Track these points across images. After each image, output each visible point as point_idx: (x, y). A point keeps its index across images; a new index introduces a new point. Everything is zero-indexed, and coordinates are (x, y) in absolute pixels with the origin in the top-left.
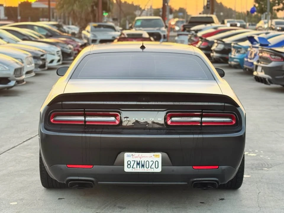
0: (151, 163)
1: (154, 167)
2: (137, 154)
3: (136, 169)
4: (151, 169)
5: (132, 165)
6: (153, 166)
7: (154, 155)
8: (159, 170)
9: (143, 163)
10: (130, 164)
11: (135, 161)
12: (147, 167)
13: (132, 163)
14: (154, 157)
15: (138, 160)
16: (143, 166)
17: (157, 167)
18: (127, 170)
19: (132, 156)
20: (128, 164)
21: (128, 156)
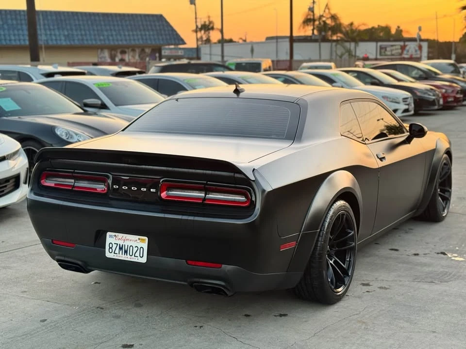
0: (135, 249)
1: (139, 256)
2: (120, 235)
3: (118, 255)
4: (135, 258)
5: (114, 249)
6: (138, 254)
7: (139, 239)
8: (144, 260)
9: (126, 248)
10: (111, 248)
11: (117, 244)
12: (131, 254)
13: (115, 246)
14: (139, 241)
15: (121, 243)
16: (126, 252)
17: (141, 256)
18: (108, 255)
19: (115, 238)
20: (110, 248)
21: (111, 236)
